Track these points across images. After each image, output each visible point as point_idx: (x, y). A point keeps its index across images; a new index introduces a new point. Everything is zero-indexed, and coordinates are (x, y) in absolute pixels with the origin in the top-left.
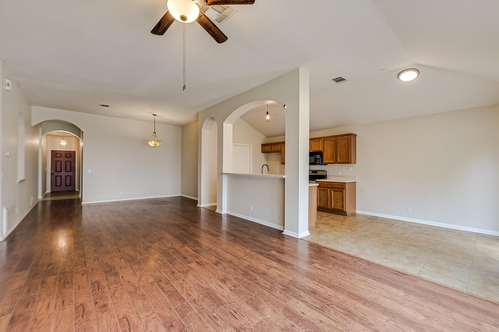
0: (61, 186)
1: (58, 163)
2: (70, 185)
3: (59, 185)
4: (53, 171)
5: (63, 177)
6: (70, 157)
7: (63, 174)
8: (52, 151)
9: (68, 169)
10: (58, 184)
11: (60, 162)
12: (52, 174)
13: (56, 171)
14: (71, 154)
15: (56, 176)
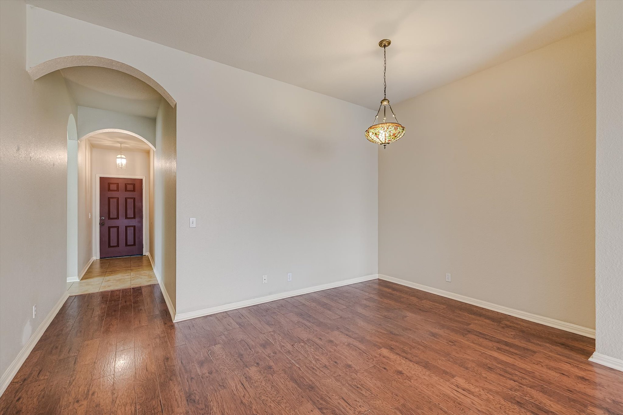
0: (118, 245)
1: (113, 202)
2: (134, 244)
3: (115, 245)
4: (104, 218)
5: (122, 230)
6: (134, 190)
7: (122, 222)
8: (102, 179)
9: (130, 213)
10: (114, 242)
11: (116, 200)
12: (102, 224)
13: (109, 218)
14: (134, 185)
15: (109, 228)
